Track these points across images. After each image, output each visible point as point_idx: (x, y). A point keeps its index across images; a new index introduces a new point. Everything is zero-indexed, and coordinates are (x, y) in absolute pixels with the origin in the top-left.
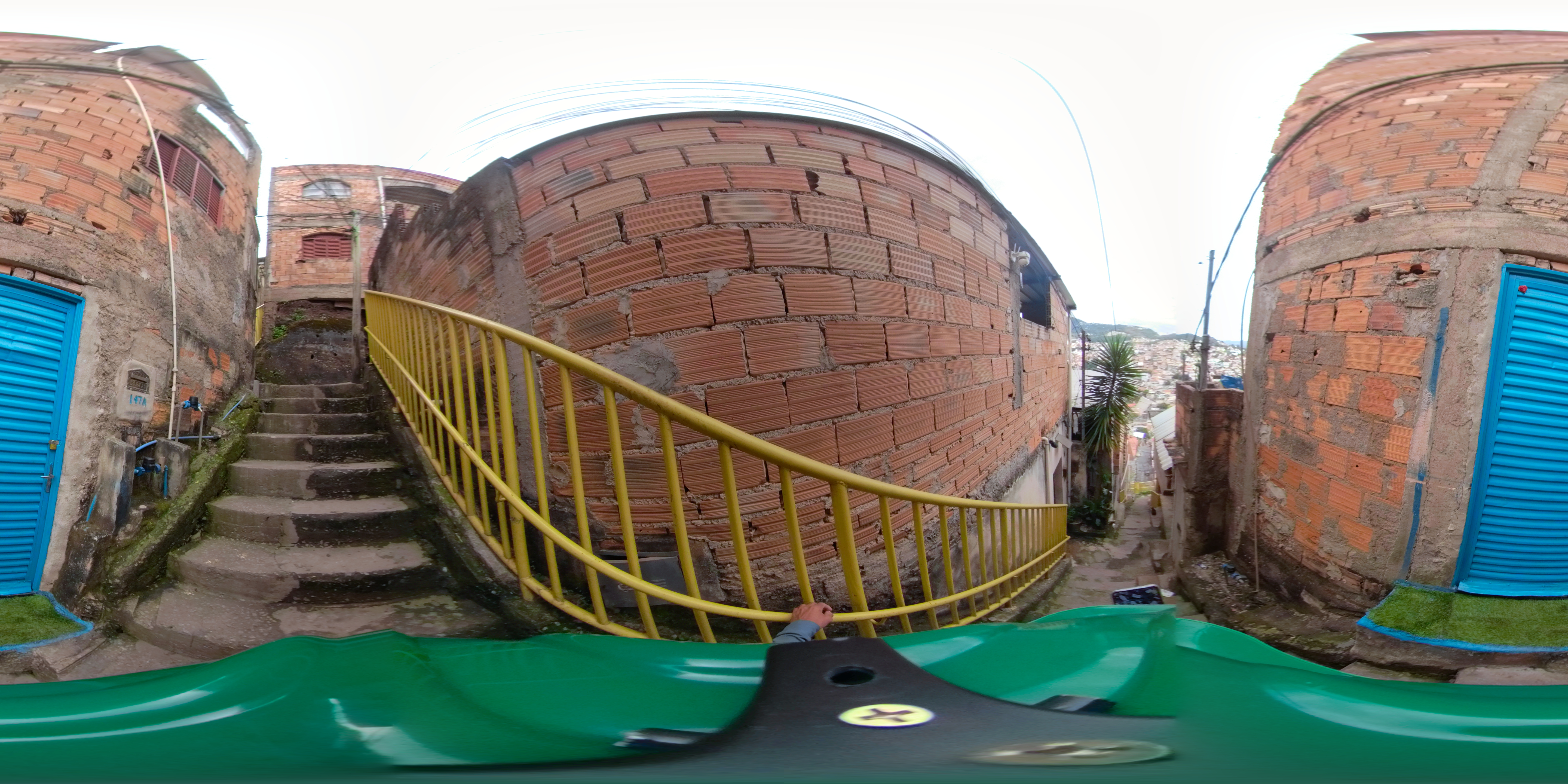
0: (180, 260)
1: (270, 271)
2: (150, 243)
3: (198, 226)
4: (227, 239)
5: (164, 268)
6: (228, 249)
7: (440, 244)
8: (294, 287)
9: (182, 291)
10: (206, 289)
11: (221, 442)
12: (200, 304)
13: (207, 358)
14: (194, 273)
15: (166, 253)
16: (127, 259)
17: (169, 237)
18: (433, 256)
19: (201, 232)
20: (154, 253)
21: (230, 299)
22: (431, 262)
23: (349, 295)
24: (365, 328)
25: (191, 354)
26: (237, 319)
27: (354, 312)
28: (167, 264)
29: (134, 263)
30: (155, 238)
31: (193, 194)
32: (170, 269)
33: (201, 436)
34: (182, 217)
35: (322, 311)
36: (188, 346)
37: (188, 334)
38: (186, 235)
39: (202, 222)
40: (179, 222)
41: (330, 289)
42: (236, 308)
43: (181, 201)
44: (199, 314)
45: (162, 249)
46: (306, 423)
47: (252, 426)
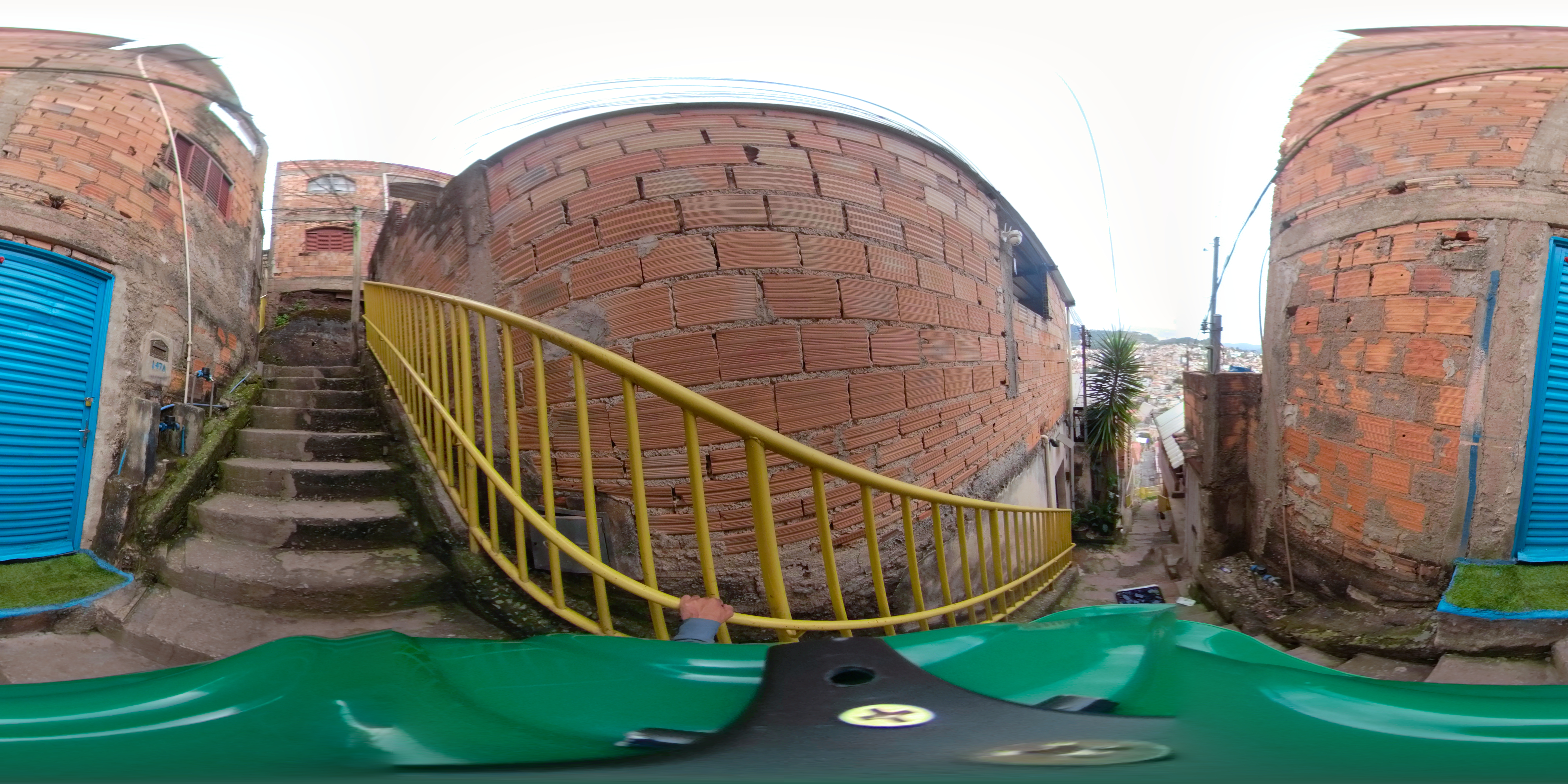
0: (194, 248)
1: (274, 262)
2: (168, 232)
3: (210, 219)
4: (235, 231)
5: (180, 254)
6: (236, 240)
7: (428, 238)
8: (297, 278)
9: (195, 277)
10: (216, 275)
11: (230, 410)
12: (211, 288)
13: (217, 336)
14: (206, 260)
15: (182, 242)
16: (149, 245)
17: (185, 228)
18: (422, 249)
19: (212, 224)
20: (172, 241)
21: (237, 286)
22: (421, 254)
23: (349, 288)
24: (364, 317)
25: (203, 331)
26: (243, 303)
27: (353, 303)
28: (182, 251)
29: (155, 248)
30: (173, 228)
31: (205, 189)
32: (185, 256)
33: (212, 404)
34: (195, 210)
35: (323, 302)
36: (201, 323)
37: (200, 313)
38: (199, 227)
39: (213, 215)
40: (193, 214)
41: (332, 281)
42: (242, 294)
43: (195, 196)
44: (210, 297)
45: (178, 238)
46: (306, 397)
47: (257, 399)
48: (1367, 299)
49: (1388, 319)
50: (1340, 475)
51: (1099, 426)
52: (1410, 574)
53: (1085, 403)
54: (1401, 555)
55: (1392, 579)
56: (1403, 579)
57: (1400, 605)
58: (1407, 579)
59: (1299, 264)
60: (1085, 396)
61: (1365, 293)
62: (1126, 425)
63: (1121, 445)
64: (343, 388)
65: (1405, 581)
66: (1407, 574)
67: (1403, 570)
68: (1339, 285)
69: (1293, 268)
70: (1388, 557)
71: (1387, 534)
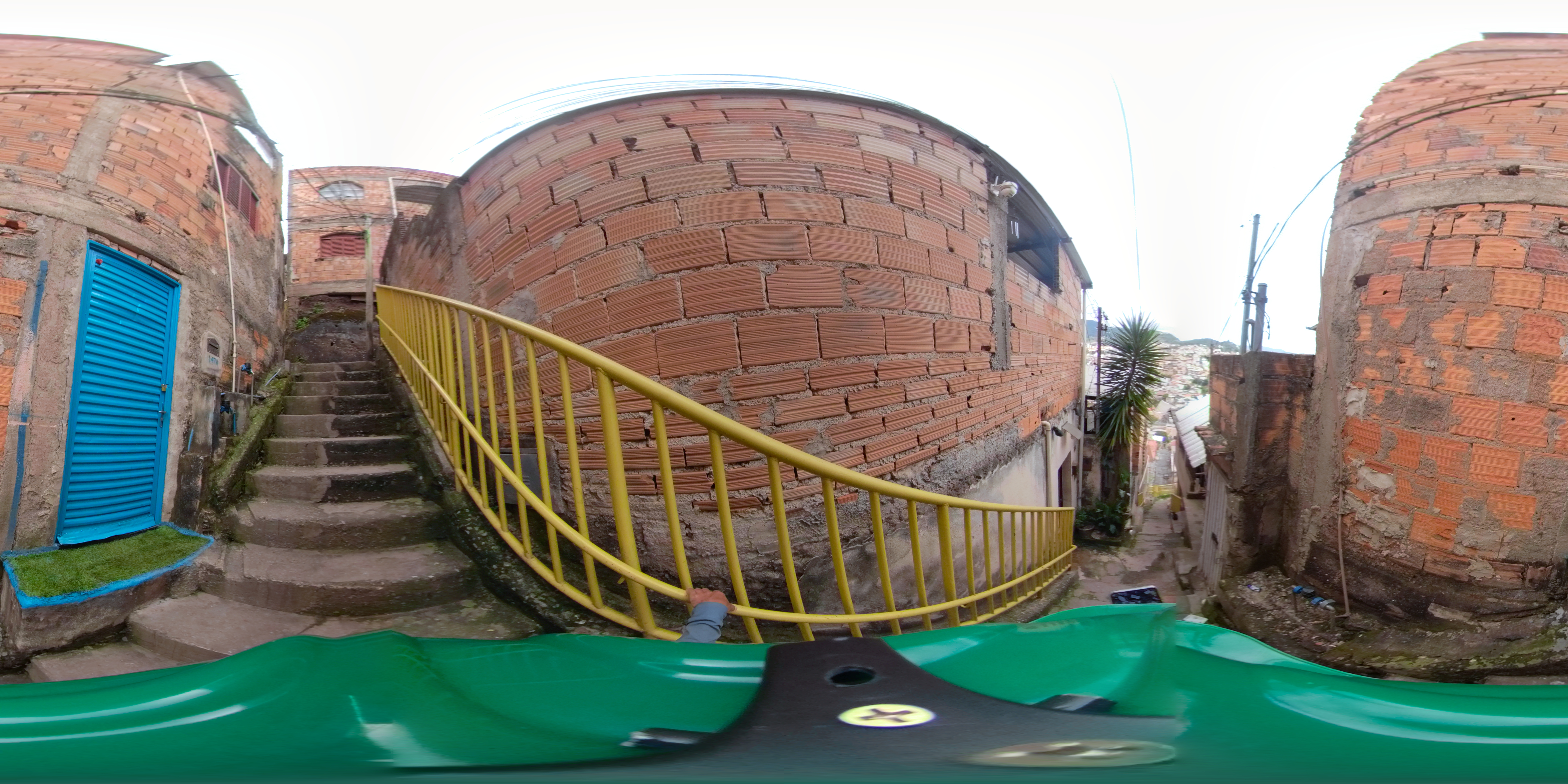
0: (234, 261)
1: (292, 269)
2: (216, 247)
3: (244, 234)
4: (263, 244)
5: (225, 267)
6: (264, 253)
7: (426, 246)
8: (314, 283)
9: (236, 287)
10: (251, 284)
11: (267, 400)
12: (248, 296)
13: (253, 337)
14: (243, 271)
15: (226, 256)
16: (204, 259)
17: (227, 242)
18: (421, 257)
19: (246, 238)
20: (219, 255)
21: (267, 293)
22: (420, 261)
23: (364, 290)
24: (377, 316)
25: (244, 333)
26: (272, 308)
27: (367, 304)
28: (227, 264)
29: (208, 262)
30: (219, 243)
31: (240, 207)
32: (229, 268)
33: (252, 395)
34: (234, 228)
35: (340, 305)
36: (242, 326)
37: (241, 317)
38: (237, 241)
39: (246, 231)
40: (233, 231)
41: (347, 284)
42: (271, 300)
43: (232, 213)
44: (248, 303)
45: (222, 252)
46: (330, 388)
47: (288, 391)
48: (1471, 269)
49: (1496, 292)
50: (1426, 473)
51: (1111, 418)
52: (1515, 580)
53: (1098, 392)
54: (1504, 561)
55: (1491, 590)
56: (1504, 587)
57: (1502, 617)
58: (1510, 587)
59: (1376, 230)
60: (1099, 384)
61: (1470, 263)
62: (1143, 417)
63: (1136, 440)
64: (361, 379)
65: (1507, 590)
66: (1511, 581)
67: (1505, 577)
68: (1432, 253)
69: (1367, 235)
70: (1488, 565)
71: (1486, 538)
